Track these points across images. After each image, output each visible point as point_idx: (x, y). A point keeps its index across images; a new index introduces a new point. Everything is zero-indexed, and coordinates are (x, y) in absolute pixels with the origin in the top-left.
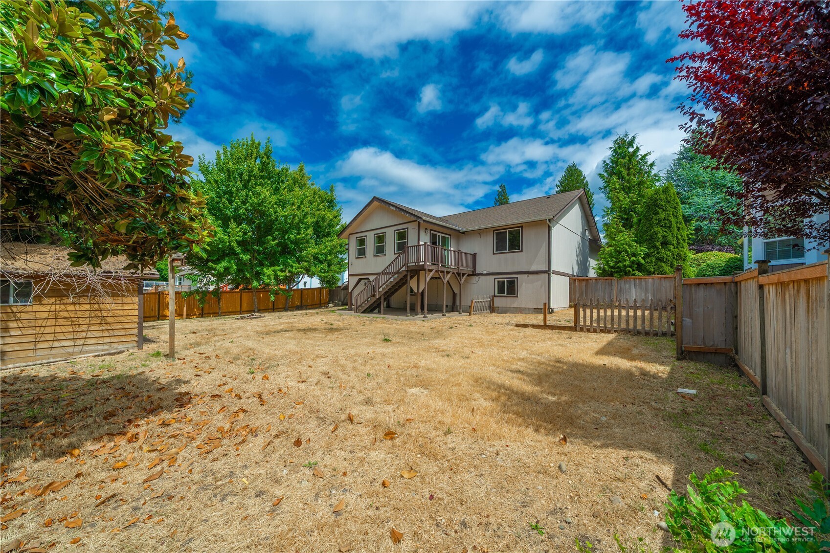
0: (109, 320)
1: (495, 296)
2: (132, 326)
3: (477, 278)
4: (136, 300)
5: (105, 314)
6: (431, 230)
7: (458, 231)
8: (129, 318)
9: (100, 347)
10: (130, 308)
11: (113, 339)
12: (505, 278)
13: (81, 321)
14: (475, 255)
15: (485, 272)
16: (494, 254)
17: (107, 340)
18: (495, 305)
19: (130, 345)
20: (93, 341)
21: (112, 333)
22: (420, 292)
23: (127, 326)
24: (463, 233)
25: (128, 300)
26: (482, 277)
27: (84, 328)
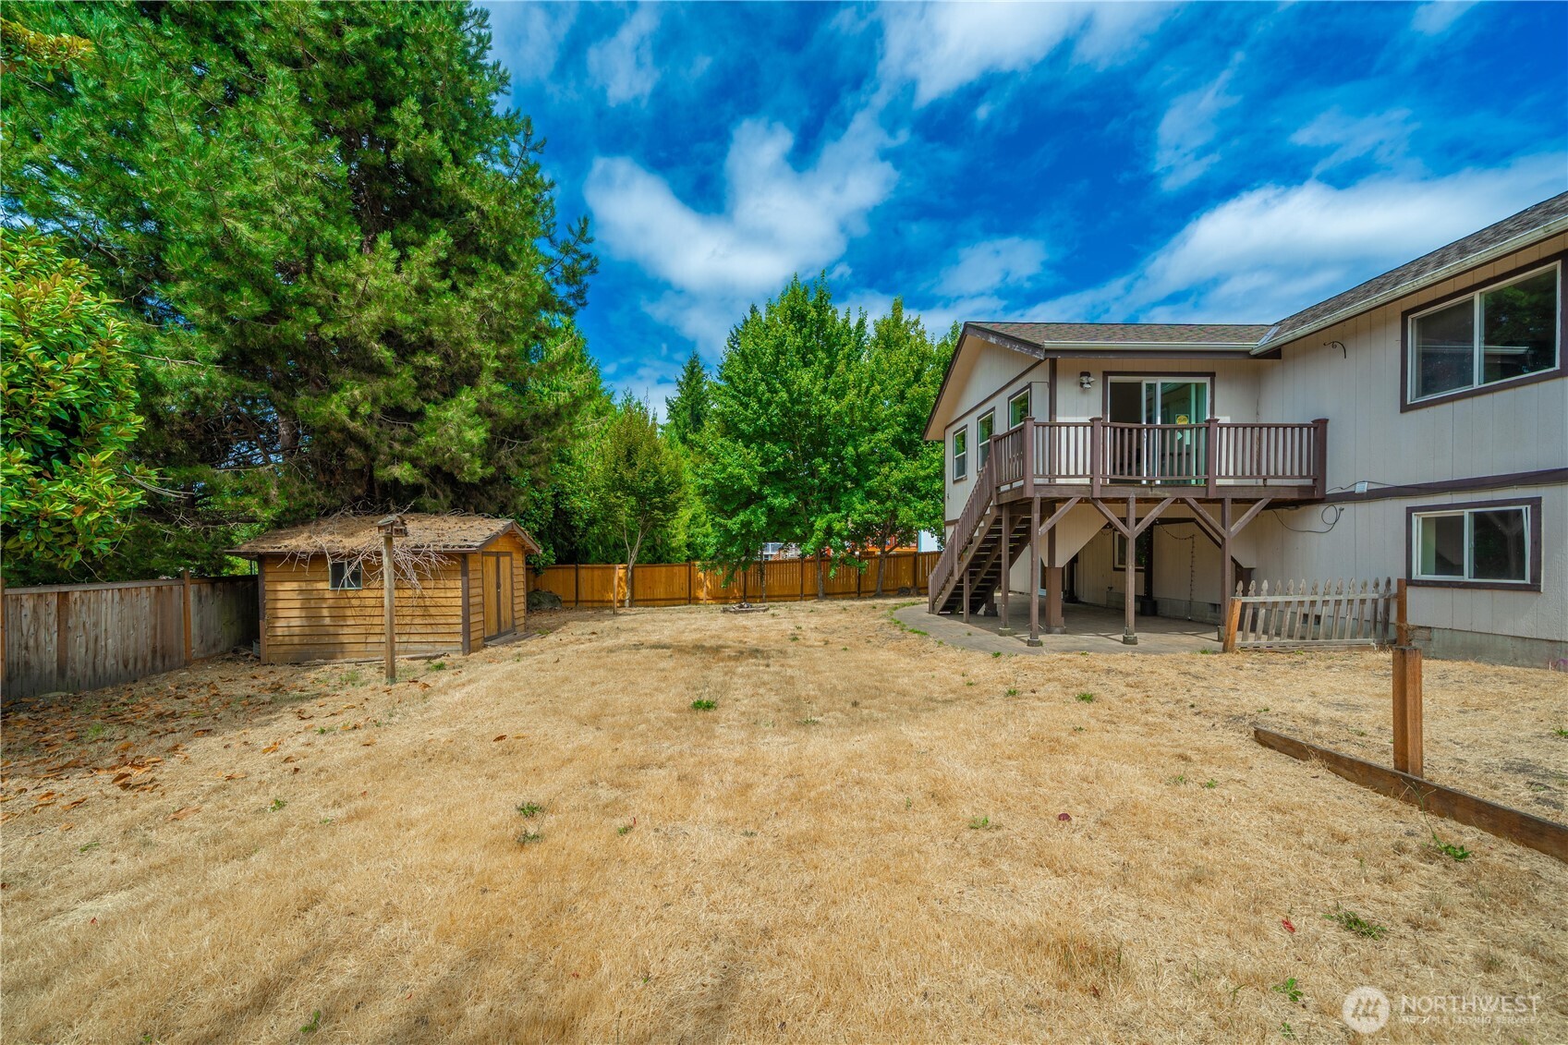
0: (433, 611)
1: (1410, 582)
2: (457, 621)
3: (1329, 512)
4: (459, 584)
5: (428, 604)
6: (1106, 374)
7: (1246, 353)
8: (453, 609)
9: (425, 647)
10: (453, 595)
11: (437, 638)
12: (1464, 506)
13: (406, 611)
14: (1320, 426)
15: (1362, 488)
16: (1405, 408)
17: (431, 639)
18: (1413, 619)
19: (454, 648)
20: (416, 638)
21: (435, 629)
22: (1061, 561)
23: (450, 621)
24: (1275, 353)
25: (450, 584)
26: (1349, 508)
27: (407, 620)
